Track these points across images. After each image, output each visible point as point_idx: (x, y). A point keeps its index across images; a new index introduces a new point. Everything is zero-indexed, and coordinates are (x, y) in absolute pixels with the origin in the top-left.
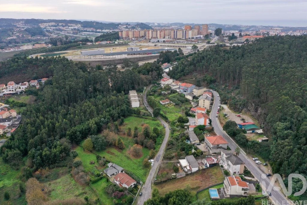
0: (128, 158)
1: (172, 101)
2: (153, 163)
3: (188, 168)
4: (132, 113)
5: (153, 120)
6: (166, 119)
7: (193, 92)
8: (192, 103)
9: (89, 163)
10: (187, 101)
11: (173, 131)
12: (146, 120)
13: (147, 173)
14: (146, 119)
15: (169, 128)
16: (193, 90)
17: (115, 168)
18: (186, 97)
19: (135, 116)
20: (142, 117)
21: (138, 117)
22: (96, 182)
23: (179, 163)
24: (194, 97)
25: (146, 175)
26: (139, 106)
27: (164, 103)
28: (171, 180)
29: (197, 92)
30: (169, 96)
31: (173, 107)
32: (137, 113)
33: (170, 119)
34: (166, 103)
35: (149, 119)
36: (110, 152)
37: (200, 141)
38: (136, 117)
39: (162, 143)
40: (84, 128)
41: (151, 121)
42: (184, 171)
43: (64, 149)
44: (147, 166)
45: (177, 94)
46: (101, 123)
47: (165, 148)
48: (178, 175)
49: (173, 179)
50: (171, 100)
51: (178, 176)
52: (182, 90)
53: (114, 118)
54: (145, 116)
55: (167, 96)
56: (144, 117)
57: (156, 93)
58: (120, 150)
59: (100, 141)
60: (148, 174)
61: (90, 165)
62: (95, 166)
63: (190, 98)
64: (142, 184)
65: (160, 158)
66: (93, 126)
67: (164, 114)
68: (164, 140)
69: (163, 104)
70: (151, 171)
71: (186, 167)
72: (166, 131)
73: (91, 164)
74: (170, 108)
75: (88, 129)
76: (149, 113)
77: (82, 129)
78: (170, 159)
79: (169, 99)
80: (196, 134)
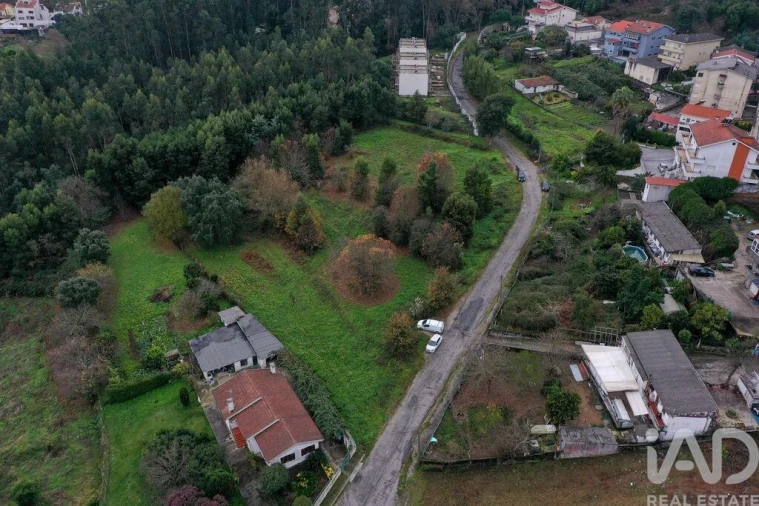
0: (325, 295)
1: (567, 85)
2: (435, 338)
4: (393, 115)
5: (474, 147)
6: (531, 146)
7: (660, 56)
8: (653, 98)
9: (147, 295)
10: (637, 87)
11: (557, 198)
12: (445, 144)
13: (397, 390)
14: (447, 140)
15: (542, 185)
16: (662, 47)
17: (246, 339)
18: (626, 71)
19: (402, 127)
20: (429, 134)
21: (415, 130)
23: (581, 360)
24: (665, 73)
25: (386, 398)
26: (426, 94)
27: (531, 90)
28: (521, 459)
29: (677, 53)
30: (556, 65)
31: (568, 105)
32: (413, 115)
33: (548, 150)
34: (540, 89)
35: (457, 143)
36: (256, 257)
37: (704, 254)
39: (500, 243)
40: (171, 146)
41: (467, 149)
42: (606, 414)
43: (55, 218)
45: (589, 58)
46: (246, 135)
47: (509, 268)
48: (570, 444)
49: (536, 455)
50: (561, 81)
51: (570, 448)
52: (610, 48)
53: (312, 123)
54: (444, 130)
55: (548, 65)
56: (437, 132)
57: (502, 52)
58: (300, 252)
60: (402, 395)
61: (150, 304)
62: (168, 314)
63: (646, 74)
64: (354, 451)
65: (480, 314)
66: (209, 142)
67: (524, 129)
68: (511, 231)
69: (527, 91)
70: (418, 380)
71: (622, 395)
72: (525, 194)
73: (153, 301)
74: (551, 108)
75: (189, 152)
76: (461, 121)
77: (166, 147)
78: (529, 328)
79: (552, 76)
80: (685, 222)
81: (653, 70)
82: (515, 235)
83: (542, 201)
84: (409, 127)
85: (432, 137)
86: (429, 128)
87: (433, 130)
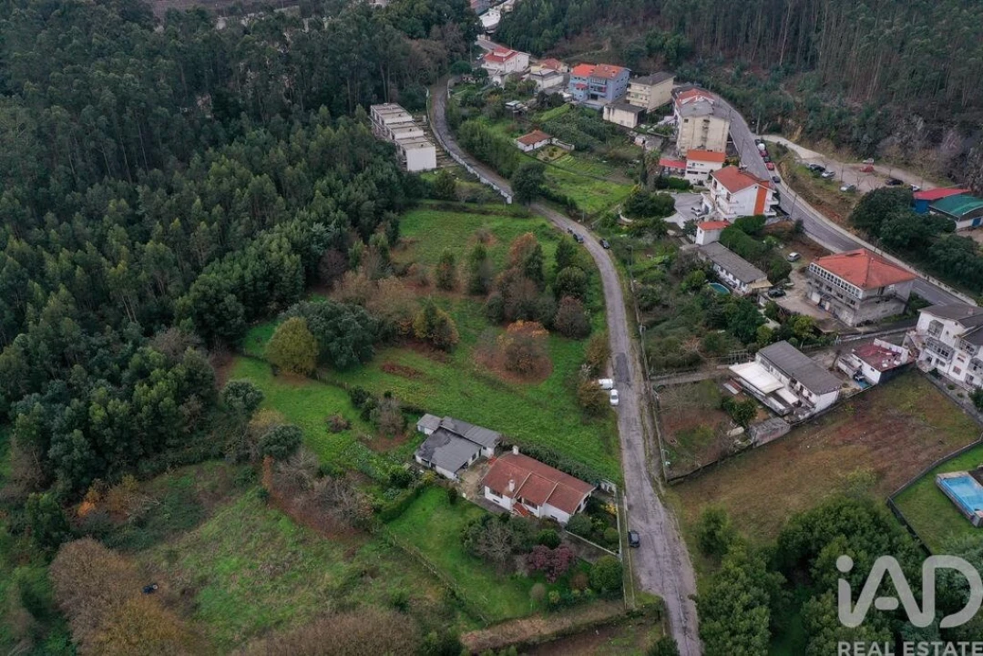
0: (494, 384)
1: (560, 137)
2: (614, 392)
3: (791, 399)
4: (420, 196)
5: (515, 216)
6: (570, 209)
7: (628, 98)
8: (639, 140)
9: (324, 428)
10: (618, 131)
11: (624, 253)
12: (485, 218)
13: (612, 440)
14: (484, 213)
15: (600, 243)
16: (628, 90)
17: (460, 437)
18: (605, 117)
19: (431, 207)
20: (464, 210)
21: (447, 208)
22: (400, 514)
23: (733, 378)
24: (642, 116)
25: (610, 445)
26: (435, 166)
27: (530, 148)
28: (733, 455)
29: (647, 94)
30: (542, 118)
31: (568, 158)
32: (440, 193)
33: (586, 207)
34: (538, 145)
35: (496, 214)
36: (400, 368)
37: (769, 279)
38: (437, 208)
39: (604, 303)
40: (248, 276)
41: (509, 219)
42: (769, 409)
43: (191, 377)
44: (596, 410)
45: (566, 107)
46: (314, 246)
47: (626, 323)
48: (760, 434)
49: (743, 450)
50: (553, 134)
51: (763, 437)
52: (580, 94)
53: (362, 220)
54: (481, 202)
55: (534, 118)
56: (472, 206)
57: (485, 109)
58: (437, 352)
59: (348, 323)
60: (618, 441)
61: (335, 436)
62: (360, 439)
63: (626, 119)
64: (614, 489)
65: (630, 366)
66: (287, 262)
67: (551, 189)
68: (606, 291)
69: (528, 149)
70: (622, 429)
71: (774, 394)
72: (593, 255)
73: (334, 432)
74: (558, 163)
75: (265, 278)
76: (487, 191)
77: (242, 277)
79: (542, 130)
80: (742, 256)
81: (633, 115)
82: (611, 293)
83: (611, 258)
84: (439, 205)
85: (468, 212)
86: (463, 203)
87: (467, 205)
